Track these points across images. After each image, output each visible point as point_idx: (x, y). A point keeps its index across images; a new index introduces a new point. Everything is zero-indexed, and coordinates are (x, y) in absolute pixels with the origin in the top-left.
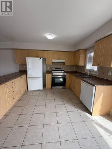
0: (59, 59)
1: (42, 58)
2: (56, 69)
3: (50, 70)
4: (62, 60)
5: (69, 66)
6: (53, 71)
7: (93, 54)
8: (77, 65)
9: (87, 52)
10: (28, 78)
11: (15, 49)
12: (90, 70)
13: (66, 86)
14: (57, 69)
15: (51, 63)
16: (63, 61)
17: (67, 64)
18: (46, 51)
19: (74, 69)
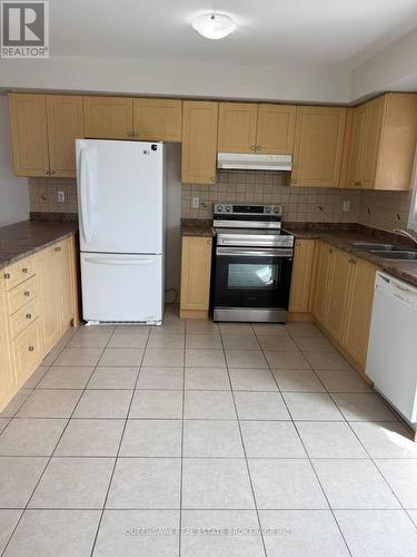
0: (256, 149)
1: (160, 146)
2: (236, 209)
3: (205, 215)
4: (275, 158)
5: (318, 191)
6: (217, 223)
8: (366, 186)
10: (82, 255)
11: (9, 91)
14: (241, 211)
15: (207, 176)
16: (279, 162)
17: (301, 180)
18: (184, 99)
19: (345, 212)
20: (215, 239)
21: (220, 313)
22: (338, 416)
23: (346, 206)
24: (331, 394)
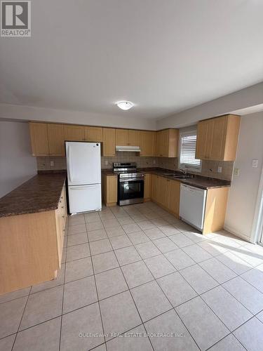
0: (128, 145)
2: (121, 164)
3: (110, 167)
4: (134, 147)
5: (146, 158)
6: (115, 170)
7: (194, 137)
8: (165, 156)
9: (181, 134)
11: (30, 121)
12: (187, 166)
13: (145, 197)
14: (123, 165)
15: (112, 154)
16: (136, 149)
17: (143, 154)
18: (103, 127)
19: (154, 164)
20: (119, 176)
21: (122, 203)
22: (178, 232)
23: (154, 162)
24: (172, 225)
